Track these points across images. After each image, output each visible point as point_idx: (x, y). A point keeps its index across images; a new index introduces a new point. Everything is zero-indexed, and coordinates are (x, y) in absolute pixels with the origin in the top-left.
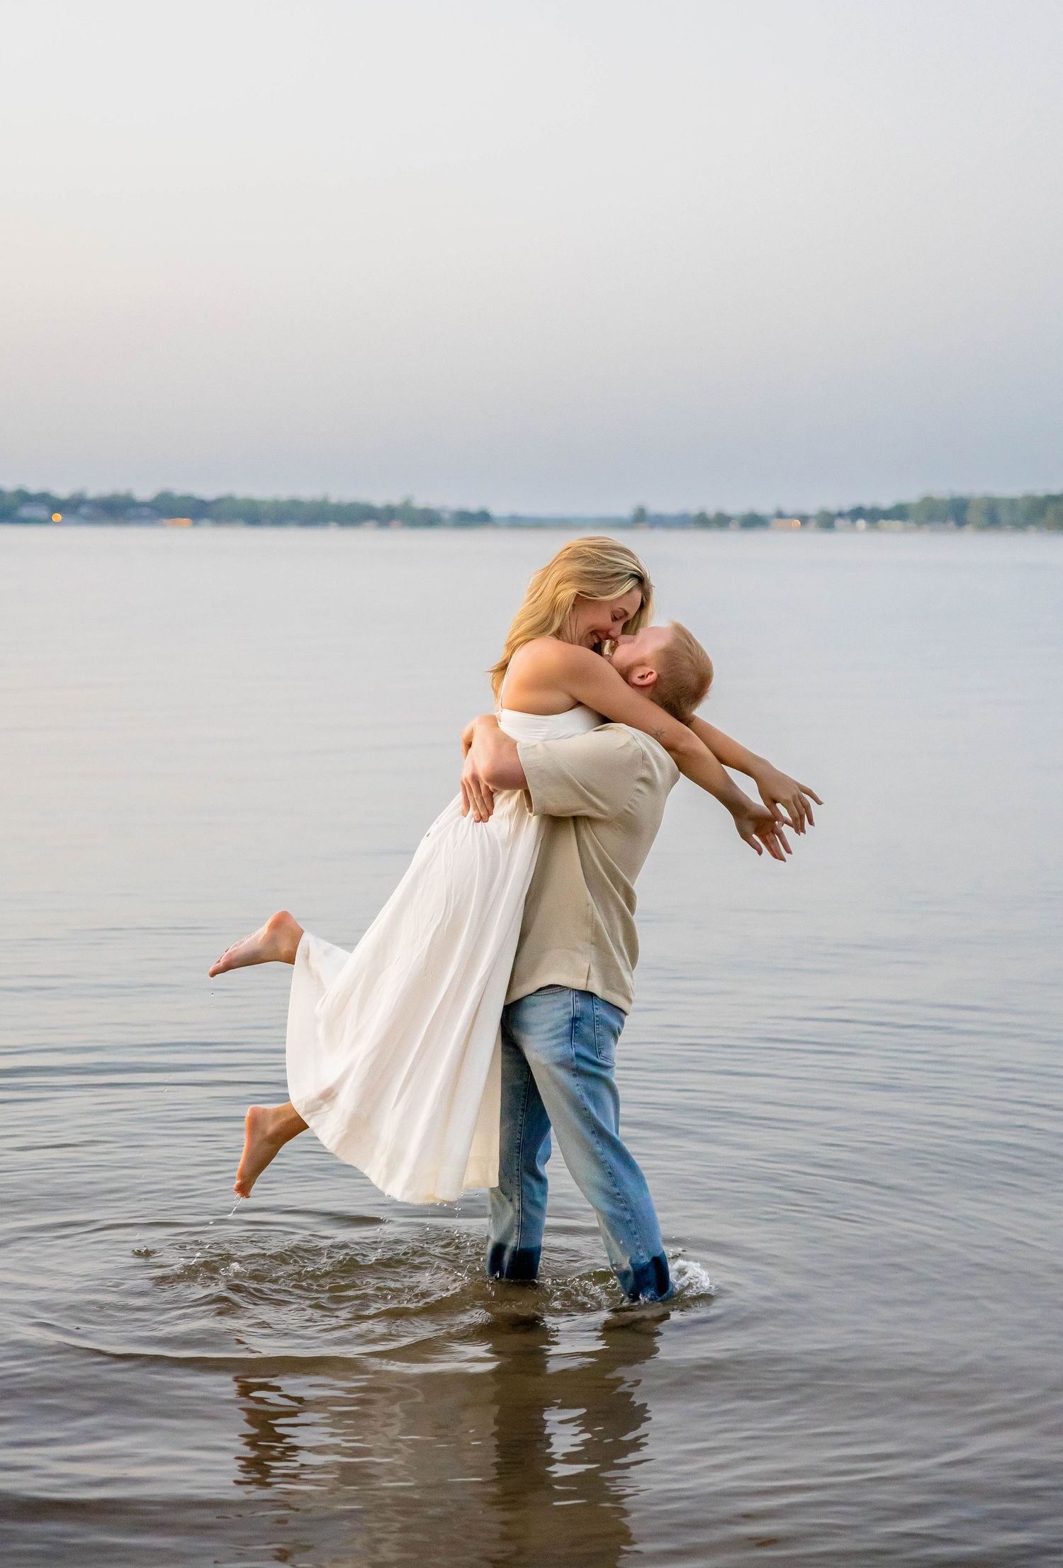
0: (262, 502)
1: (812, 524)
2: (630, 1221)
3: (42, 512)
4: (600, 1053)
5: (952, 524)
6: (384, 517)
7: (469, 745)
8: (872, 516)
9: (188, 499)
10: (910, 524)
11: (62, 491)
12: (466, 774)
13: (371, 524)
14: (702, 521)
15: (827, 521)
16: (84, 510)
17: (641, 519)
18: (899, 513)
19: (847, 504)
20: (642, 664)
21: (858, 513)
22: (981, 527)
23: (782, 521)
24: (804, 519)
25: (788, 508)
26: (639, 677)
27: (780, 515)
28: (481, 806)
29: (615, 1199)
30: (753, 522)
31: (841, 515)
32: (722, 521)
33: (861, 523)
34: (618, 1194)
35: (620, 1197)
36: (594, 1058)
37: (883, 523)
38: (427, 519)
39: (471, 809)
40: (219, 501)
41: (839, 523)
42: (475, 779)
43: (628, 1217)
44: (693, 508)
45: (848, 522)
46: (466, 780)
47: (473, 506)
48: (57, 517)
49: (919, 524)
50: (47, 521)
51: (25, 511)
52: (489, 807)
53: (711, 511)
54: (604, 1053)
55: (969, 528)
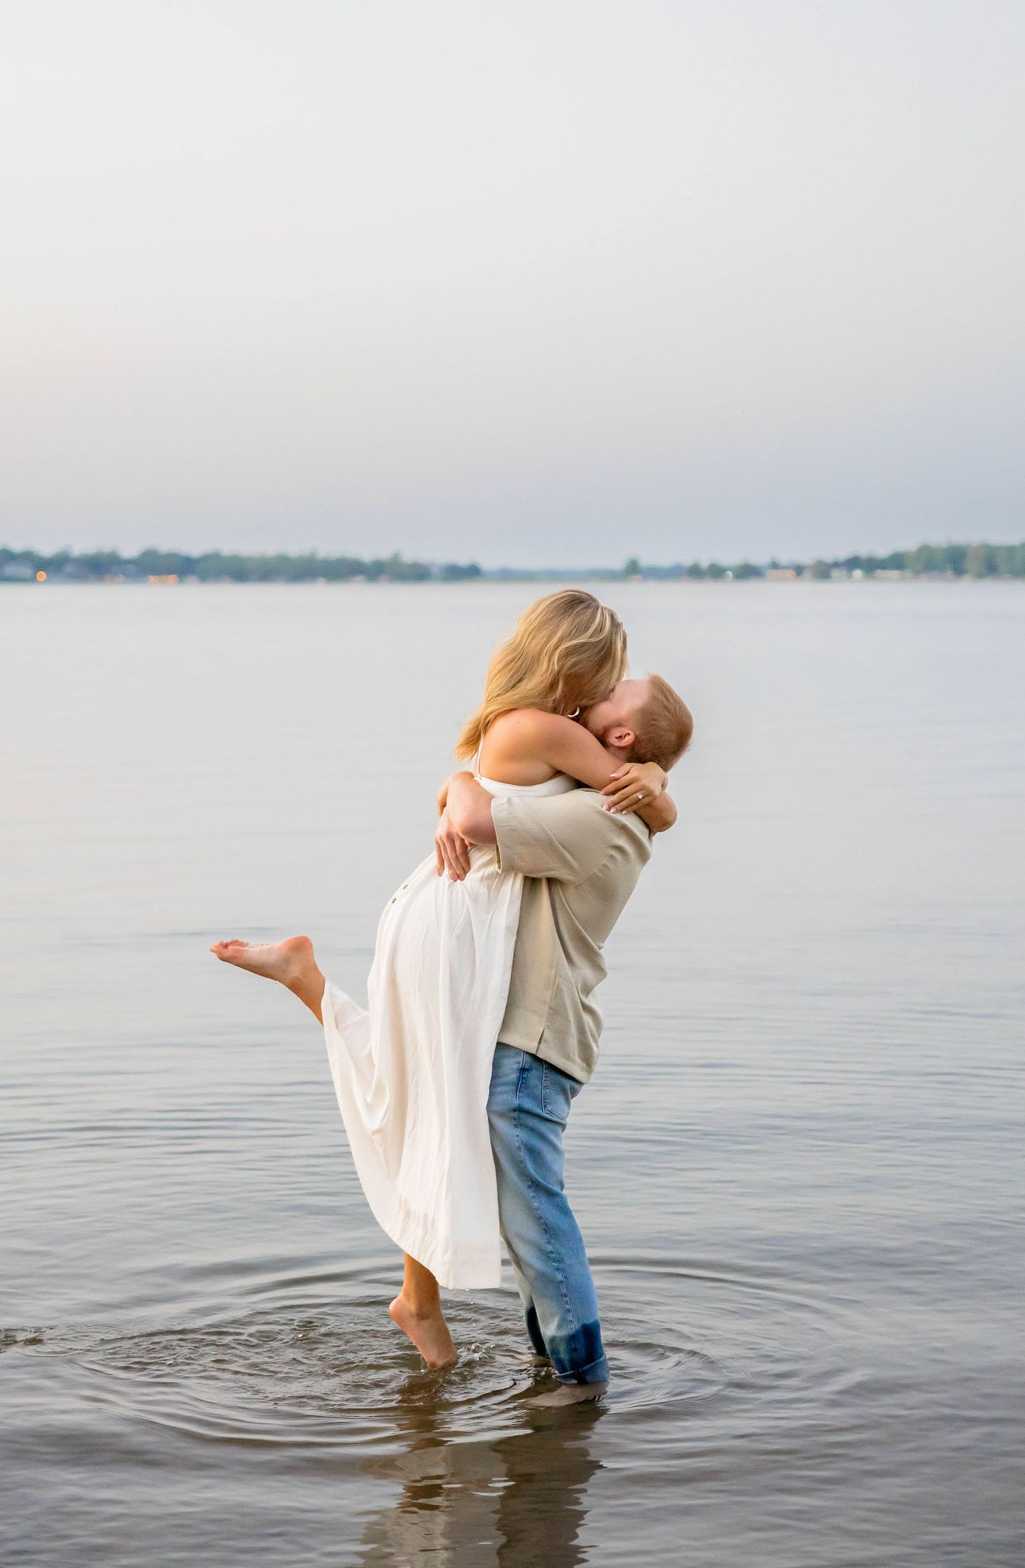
0: (251, 559)
1: (807, 574)
2: (561, 1282)
3: (26, 571)
4: (545, 1106)
5: (949, 573)
6: (375, 572)
7: (444, 805)
8: (870, 566)
9: (172, 557)
10: (908, 573)
11: (46, 549)
12: (441, 831)
13: (359, 578)
14: (695, 573)
15: (823, 571)
16: (69, 568)
17: (634, 570)
18: (897, 562)
19: (843, 554)
20: (619, 725)
21: (853, 563)
22: (980, 576)
23: (777, 572)
24: (799, 570)
25: (784, 558)
26: (616, 738)
27: (775, 566)
28: (456, 865)
29: (549, 1257)
30: (747, 572)
31: (836, 565)
32: (716, 572)
33: (858, 573)
34: (551, 1252)
35: (554, 1255)
36: (539, 1111)
37: (880, 573)
38: (418, 574)
39: (446, 869)
40: (206, 558)
41: (835, 573)
42: (450, 837)
43: (560, 1277)
44: (687, 560)
45: (845, 572)
46: (441, 838)
47: (463, 560)
48: (42, 575)
49: (917, 573)
50: (32, 580)
51: (10, 570)
52: (464, 865)
53: (705, 563)
54: (549, 1108)
55: (967, 577)
